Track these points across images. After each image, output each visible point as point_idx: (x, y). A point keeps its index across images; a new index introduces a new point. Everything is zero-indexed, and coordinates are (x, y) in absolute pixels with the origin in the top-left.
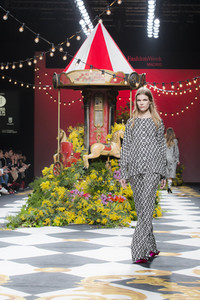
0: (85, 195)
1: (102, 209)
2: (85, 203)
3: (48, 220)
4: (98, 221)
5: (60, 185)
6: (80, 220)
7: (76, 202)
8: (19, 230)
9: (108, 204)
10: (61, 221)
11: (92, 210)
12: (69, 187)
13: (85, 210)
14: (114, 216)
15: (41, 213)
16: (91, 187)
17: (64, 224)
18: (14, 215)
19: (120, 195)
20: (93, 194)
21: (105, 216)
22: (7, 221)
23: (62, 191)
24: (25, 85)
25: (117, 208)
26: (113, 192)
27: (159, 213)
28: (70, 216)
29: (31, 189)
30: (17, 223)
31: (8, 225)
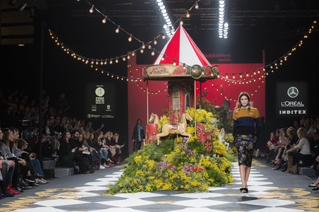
0: (170, 167)
1: (185, 177)
2: (171, 173)
3: (141, 187)
4: (182, 187)
5: (150, 158)
6: (167, 186)
7: (164, 172)
8: (117, 195)
9: (189, 173)
10: (152, 187)
11: (176, 178)
12: (157, 160)
13: (171, 178)
14: (195, 183)
15: (135, 181)
16: (175, 159)
17: (154, 190)
18: (113, 183)
19: (199, 166)
20: (177, 166)
21: (187, 183)
22: (108, 189)
23: (152, 163)
24: (120, 78)
25: (197, 177)
26: (193, 163)
27: (231, 180)
28: (159, 183)
29: (126, 163)
30: (115, 190)
31: (108, 191)
